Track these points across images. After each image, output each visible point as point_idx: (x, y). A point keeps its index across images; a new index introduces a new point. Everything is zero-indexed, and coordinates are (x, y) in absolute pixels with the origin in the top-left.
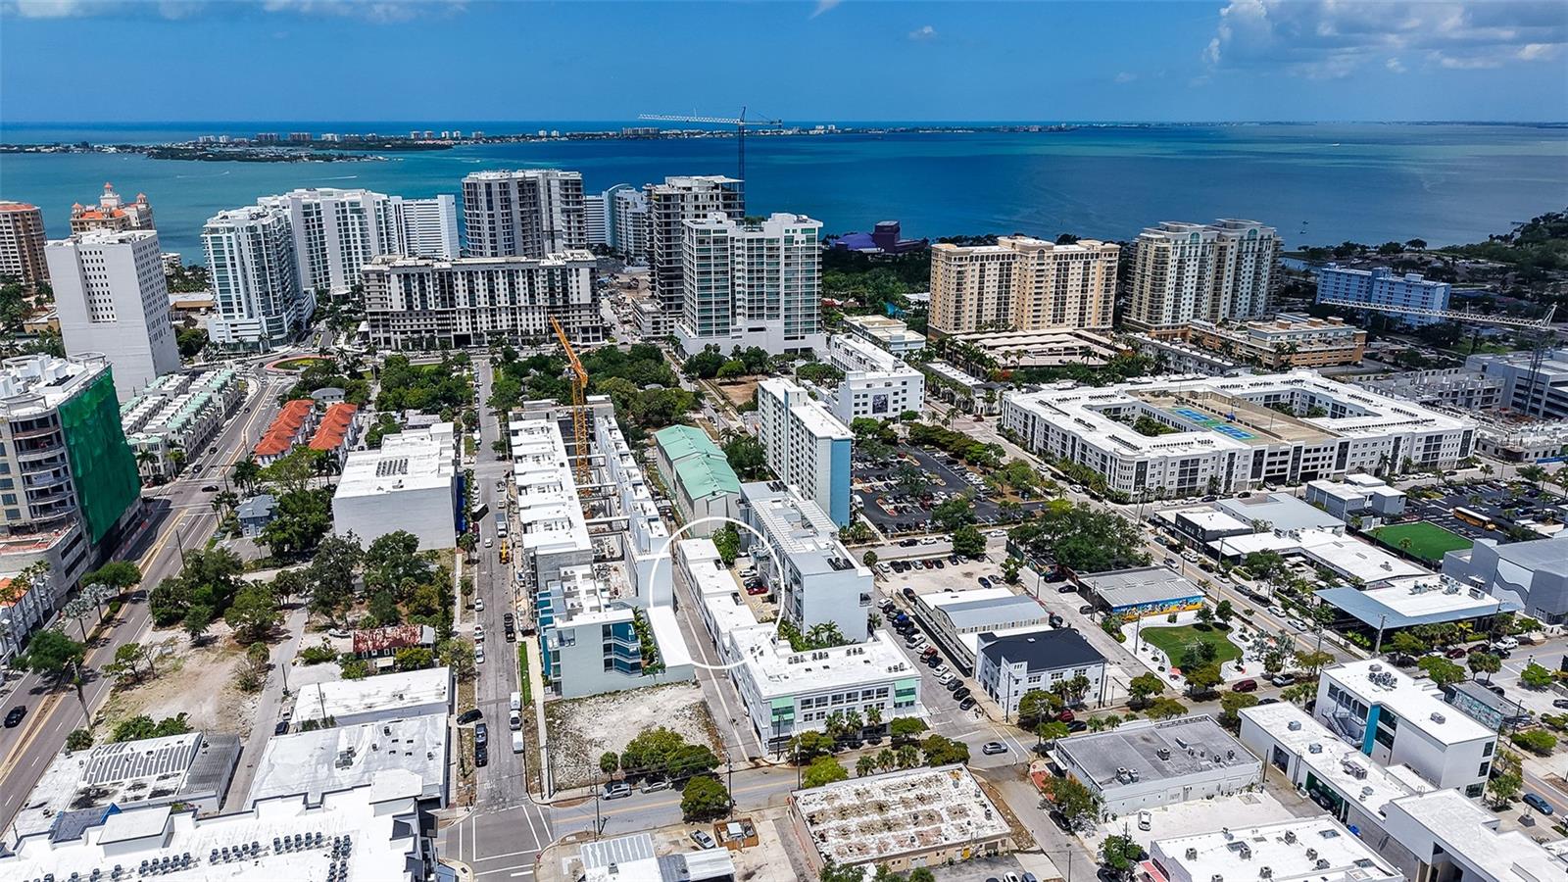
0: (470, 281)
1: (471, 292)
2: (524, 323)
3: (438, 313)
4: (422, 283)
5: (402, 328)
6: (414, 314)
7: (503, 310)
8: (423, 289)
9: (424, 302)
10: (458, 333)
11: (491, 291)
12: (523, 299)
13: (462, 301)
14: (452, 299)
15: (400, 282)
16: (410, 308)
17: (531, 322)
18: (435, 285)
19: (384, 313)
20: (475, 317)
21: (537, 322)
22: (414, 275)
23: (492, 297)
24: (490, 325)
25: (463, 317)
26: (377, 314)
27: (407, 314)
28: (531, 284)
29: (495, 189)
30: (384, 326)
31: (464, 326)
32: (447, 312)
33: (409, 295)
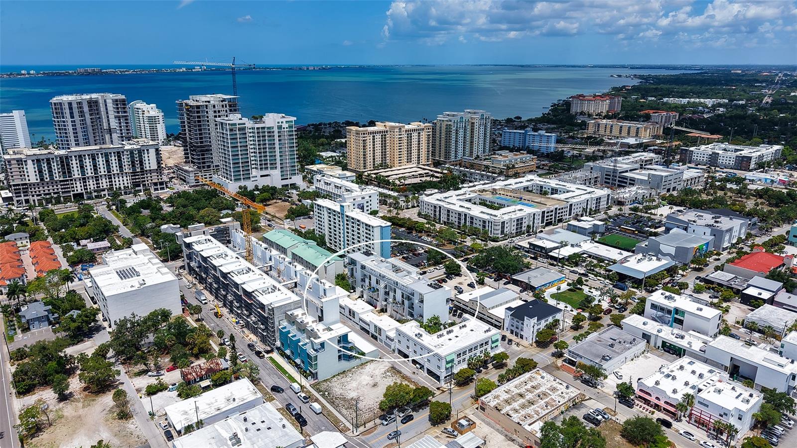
0: (81, 161)
1: (82, 167)
2: (117, 183)
3: (61, 181)
4: (49, 164)
5: (38, 193)
6: (45, 184)
7: (103, 176)
8: (50, 168)
9: (51, 175)
10: (76, 192)
11: (95, 166)
12: (115, 169)
13: (76, 173)
14: (70, 172)
15: (34, 164)
16: (42, 180)
17: (121, 182)
18: (58, 165)
19: (23, 185)
20: (86, 182)
21: (125, 182)
22: (43, 160)
23: (95, 170)
24: (96, 186)
25: (78, 183)
26: (18, 185)
27: (40, 184)
28: (120, 160)
29: (75, 106)
30: (24, 192)
31: (79, 188)
32: (67, 180)
33: (40, 172)
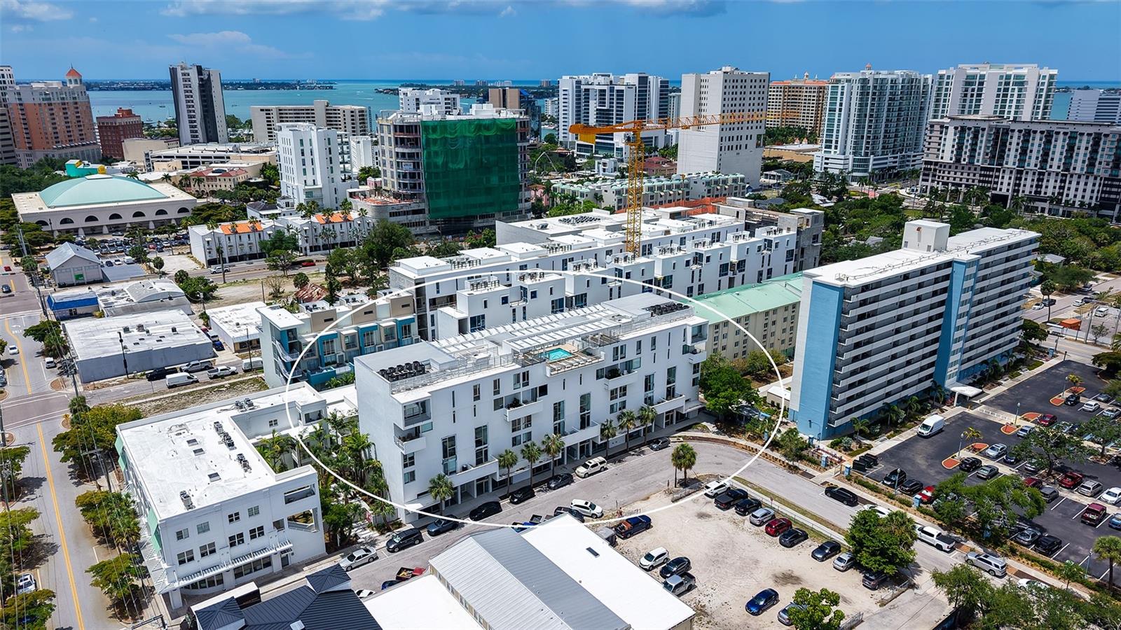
0: (1026, 141)
1: (1024, 152)
2: (1072, 193)
3: (982, 169)
4: (976, 137)
5: (945, 180)
6: (960, 167)
7: (1053, 175)
8: (974, 144)
9: (972, 157)
10: (997, 192)
11: (1046, 154)
12: (1079, 164)
13: (1011, 160)
14: (1002, 157)
15: (955, 134)
16: (958, 161)
17: (1080, 193)
18: (988, 141)
19: (936, 164)
20: (1020, 179)
21: (1088, 194)
22: (970, 129)
23: (1044, 161)
24: (1034, 189)
25: (1007, 177)
26: (930, 163)
27: (953, 167)
28: (1095, 151)
30: (924, 175)
31: (1005, 186)
32: (992, 170)
33: (960, 148)
